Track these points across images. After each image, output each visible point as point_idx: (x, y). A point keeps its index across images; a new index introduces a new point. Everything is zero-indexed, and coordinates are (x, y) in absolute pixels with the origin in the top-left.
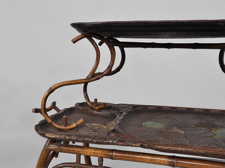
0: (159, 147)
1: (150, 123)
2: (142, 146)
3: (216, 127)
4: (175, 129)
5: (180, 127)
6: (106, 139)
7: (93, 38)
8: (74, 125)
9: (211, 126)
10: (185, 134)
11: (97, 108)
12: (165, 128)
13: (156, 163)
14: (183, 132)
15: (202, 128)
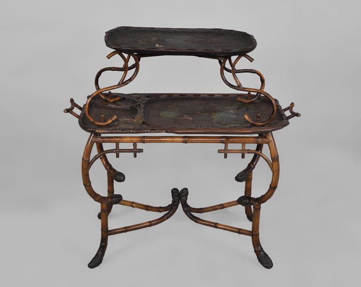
0: (177, 131)
1: (166, 112)
2: (166, 132)
3: (215, 111)
4: (186, 117)
5: (189, 115)
6: (142, 130)
7: (123, 53)
8: (110, 121)
9: (212, 111)
10: (193, 120)
11: (112, 100)
12: (178, 116)
13: (175, 142)
14: (191, 119)
15: (206, 114)
